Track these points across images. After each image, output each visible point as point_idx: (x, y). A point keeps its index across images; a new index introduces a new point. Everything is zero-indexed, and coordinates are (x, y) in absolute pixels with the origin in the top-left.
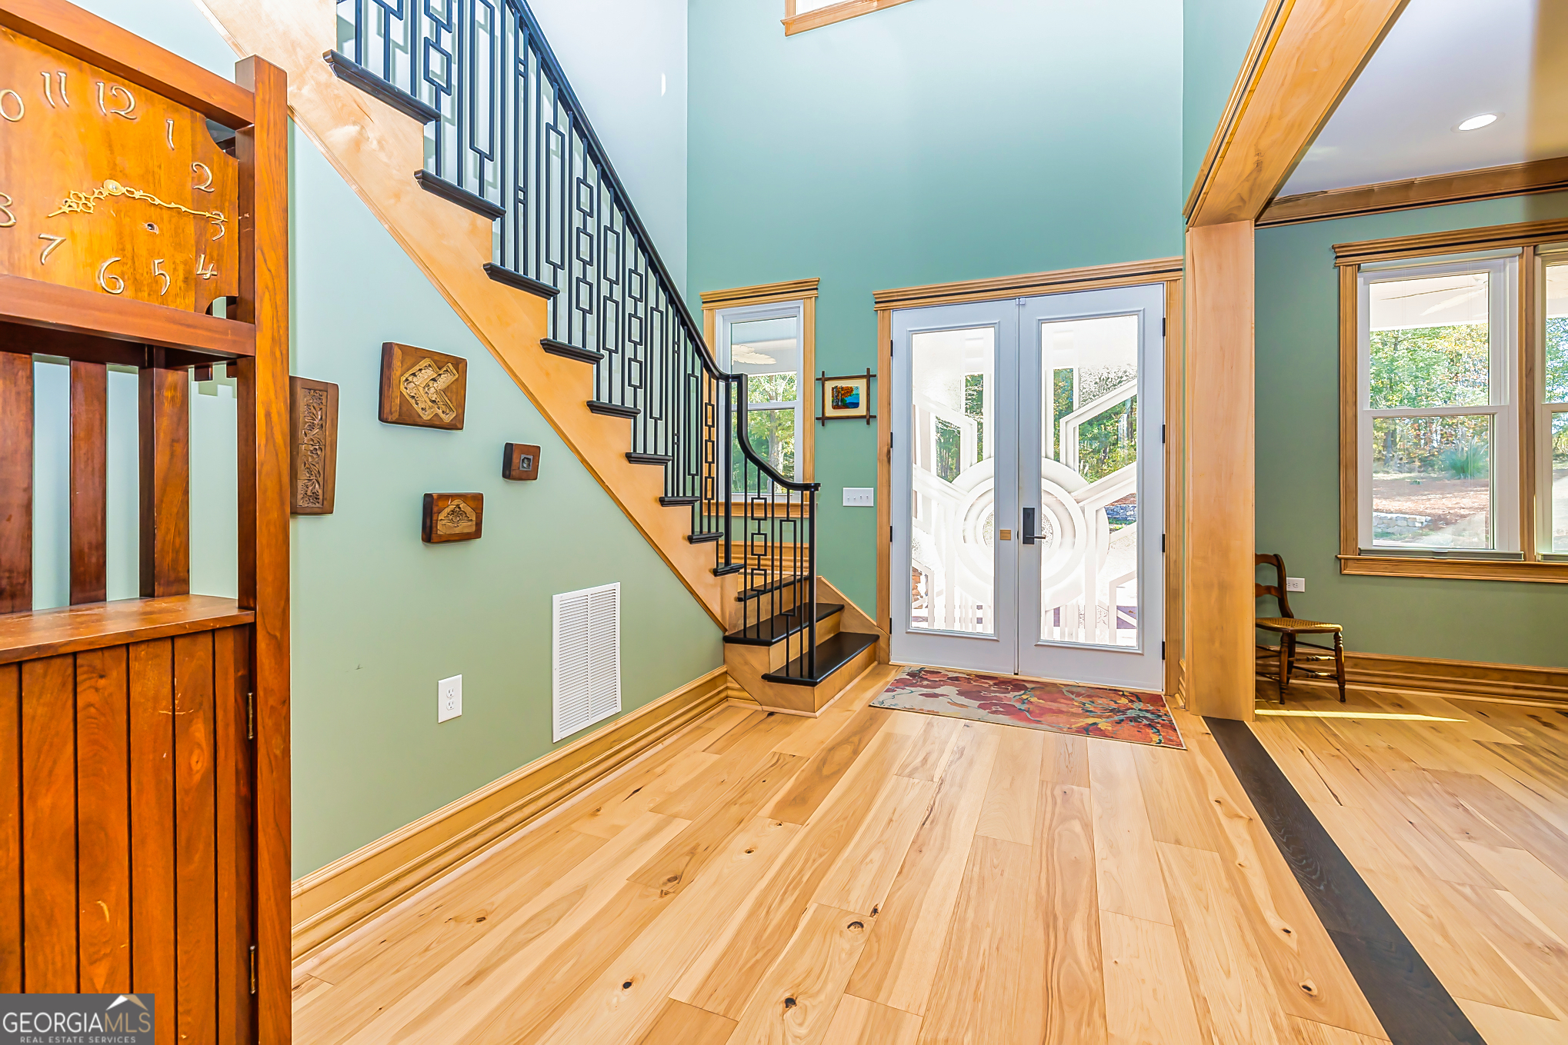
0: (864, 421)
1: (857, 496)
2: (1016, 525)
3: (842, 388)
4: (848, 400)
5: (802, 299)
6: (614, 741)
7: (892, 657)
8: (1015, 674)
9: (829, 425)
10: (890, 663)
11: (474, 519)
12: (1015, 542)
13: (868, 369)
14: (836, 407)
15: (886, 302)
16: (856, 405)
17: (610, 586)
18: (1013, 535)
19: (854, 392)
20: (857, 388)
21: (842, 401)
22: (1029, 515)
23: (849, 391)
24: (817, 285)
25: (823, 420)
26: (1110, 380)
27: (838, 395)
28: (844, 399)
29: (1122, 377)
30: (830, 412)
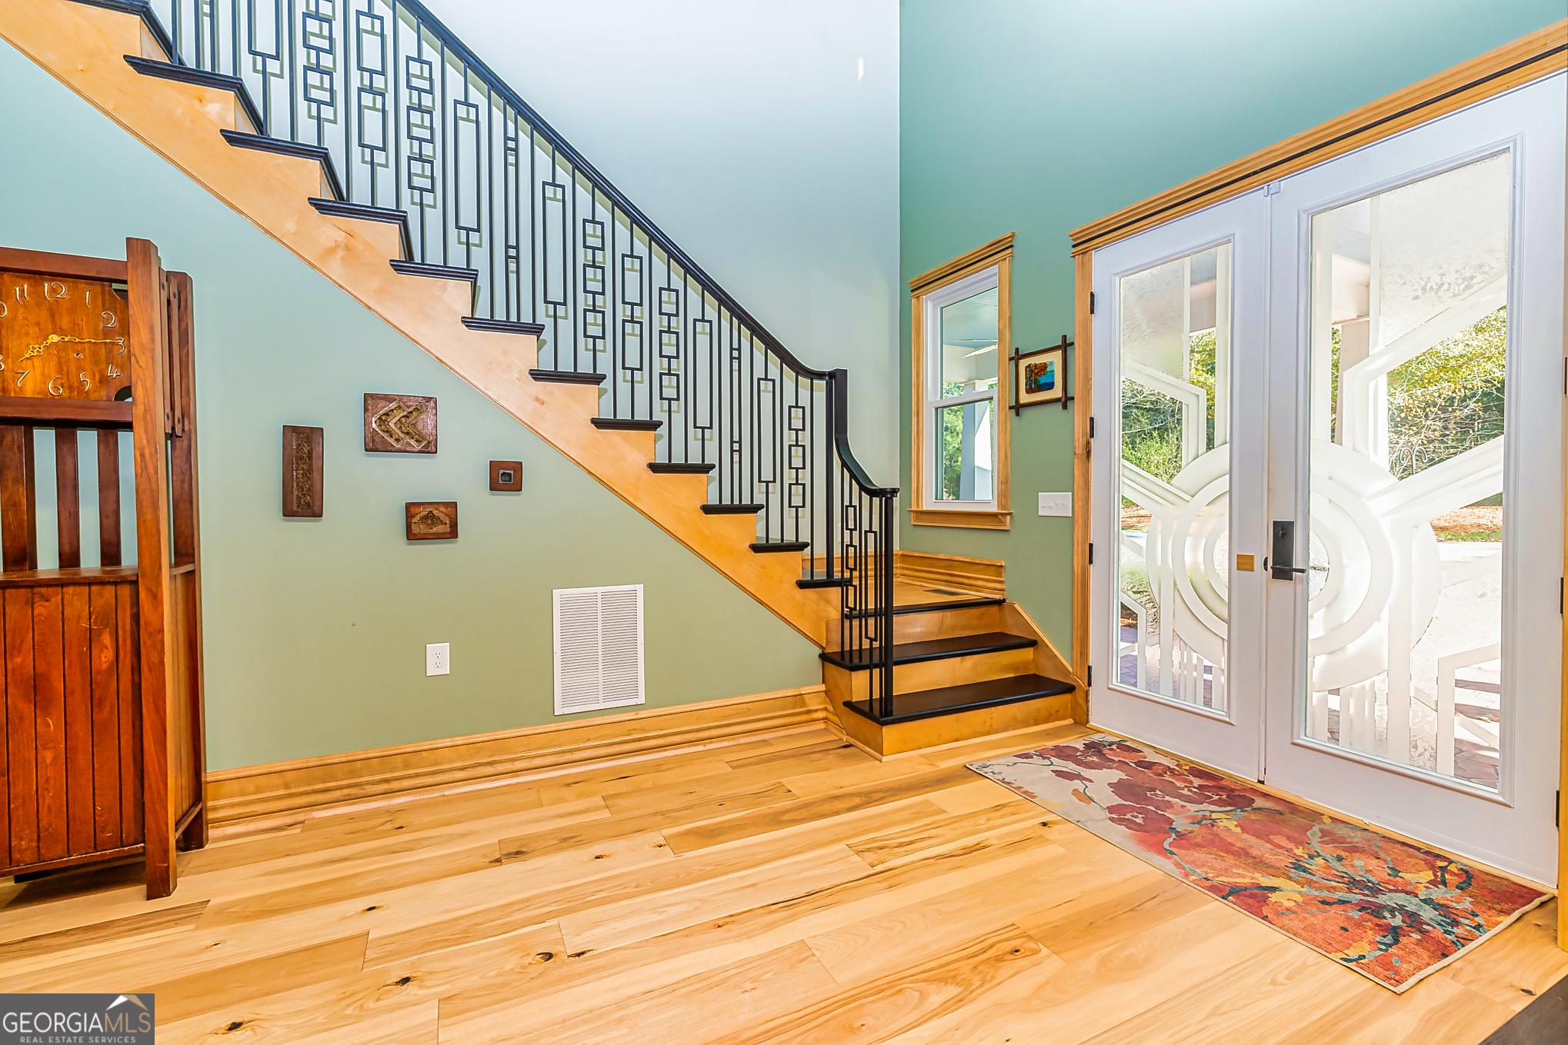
0: (1059, 406)
1: (1054, 503)
2: (1263, 549)
3: (1036, 365)
4: (1043, 380)
5: (997, 263)
6: (634, 729)
7: (1091, 718)
8: (1259, 781)
9: (1027, 413)
10: (1087, 725)
11: (448, 522)
12: (1261, 575)
13: (1064, 337)
14: (1029, 391)
15: (1085, 243)
16: (1050, 386)
17: (631, 587)
18: (1258, 564)
19: (1048, 369)
20: (1051, 363)
21: (1036, 381)
22: (1283, 533)
23: (1044, 367)
24: (1011, 241)
25: (1018, 408)
26: (1446, 287)
27: (1031, 375)
28: (1038, 380)
29: (1472, 278)
30: (1025, 398)
